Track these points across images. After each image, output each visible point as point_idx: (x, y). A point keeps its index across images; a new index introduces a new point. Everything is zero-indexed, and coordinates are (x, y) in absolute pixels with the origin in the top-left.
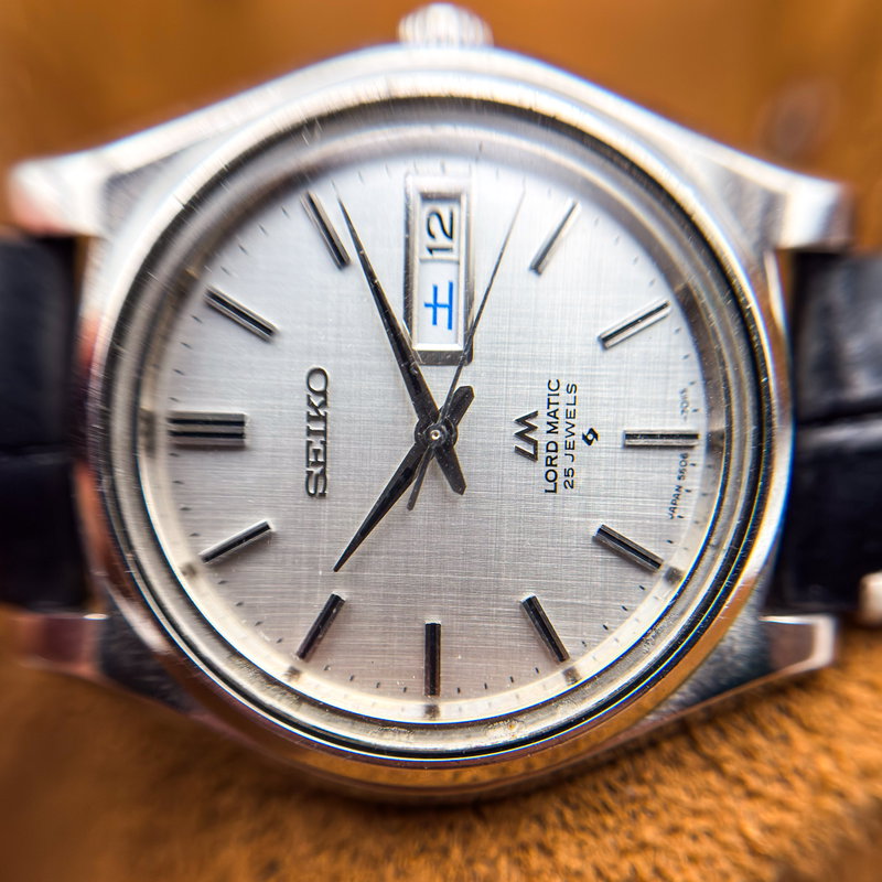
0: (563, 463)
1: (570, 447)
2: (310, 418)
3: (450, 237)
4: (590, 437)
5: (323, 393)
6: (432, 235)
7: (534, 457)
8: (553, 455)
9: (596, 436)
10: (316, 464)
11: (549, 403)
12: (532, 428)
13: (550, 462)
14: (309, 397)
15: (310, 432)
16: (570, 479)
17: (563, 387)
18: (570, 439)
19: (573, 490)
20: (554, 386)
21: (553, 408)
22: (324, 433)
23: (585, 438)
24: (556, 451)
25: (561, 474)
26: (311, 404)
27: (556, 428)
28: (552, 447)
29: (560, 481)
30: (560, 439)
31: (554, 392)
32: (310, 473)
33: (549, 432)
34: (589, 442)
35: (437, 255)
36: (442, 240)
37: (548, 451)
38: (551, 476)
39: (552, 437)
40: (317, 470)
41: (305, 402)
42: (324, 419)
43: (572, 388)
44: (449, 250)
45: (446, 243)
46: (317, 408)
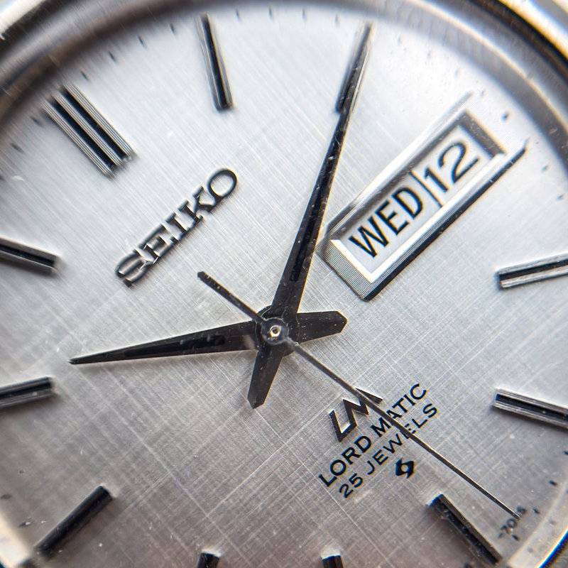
0: (359, 466)
1: (379, 459)
2: (184, 209)
3: (456, 178)
4: (405, 468)
5: (218, 199)
6: (441, 163)
7: (340, 437)
8: (358, 451)
9: (410, 472)
10: (151, 252)
11: (398, 404)
13: (350, 455)
14: (201, 190)
15: (172, 221)
16: (351, 487)
17: (424, 402)
18: (386, 453)
19: (344, 499)
20: (417, 393)
21: (398, 410)
22: (185, 233)
23: (399, 464)
24: (364, 450)
25: (348, 475)
26: (197, 197)
27: (383, 430)
28: (364, 443)
29: (341, 480)
30: (378, 443)
31: (413, 398)
32: (136, 255)
33: (373, 427)
34: (399, 472)
35: (429, 183)
36: (445, 175)
37: (357, 443)
38: (338, 467)
39: (372, 435)
40: (146, 258)
41: (195, 190)
42: (197, 222)
43: (431, 411)
44: (444, 189)
45: (447, 180)
46: (199, 207)
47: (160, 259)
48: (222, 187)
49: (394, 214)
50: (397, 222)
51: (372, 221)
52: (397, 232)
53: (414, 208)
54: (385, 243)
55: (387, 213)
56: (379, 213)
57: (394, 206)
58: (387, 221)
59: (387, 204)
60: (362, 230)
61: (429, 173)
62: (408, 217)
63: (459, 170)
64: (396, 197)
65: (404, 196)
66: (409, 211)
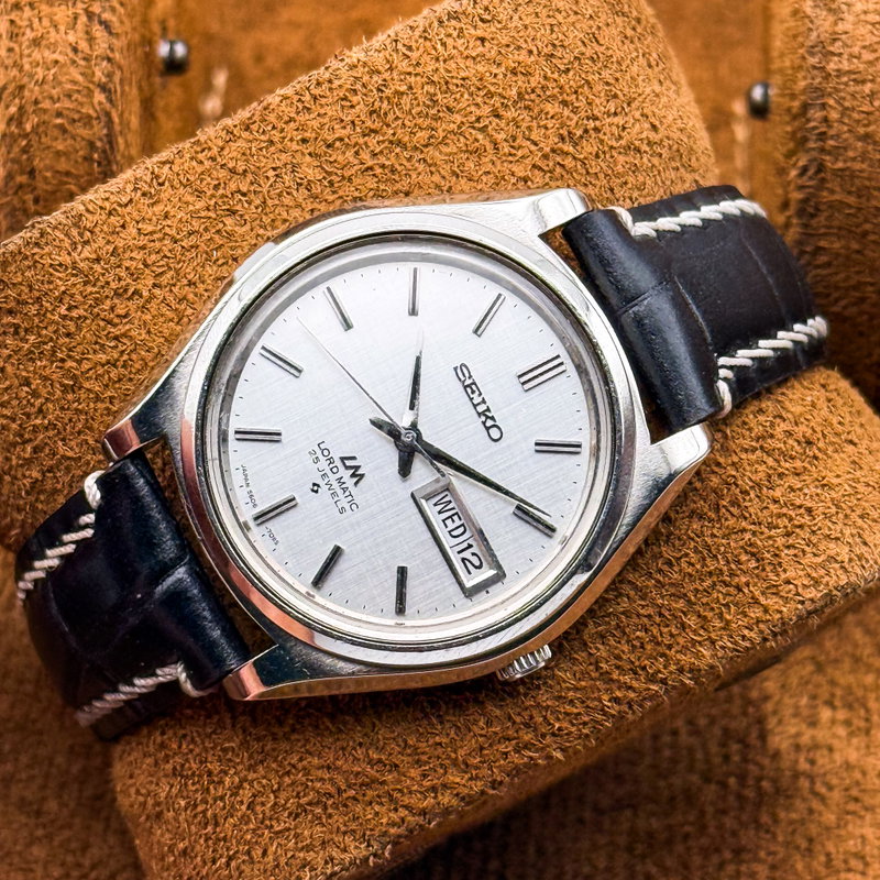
0: (323, 463)
2: (488, 410)
3: (463, 560)
5: (488, 429)
6: (473, 554)
7: (343, 459)
8: (331, 466)
9: (313, 490)
12: (353, 475)
13: (331, 461)
19: (308, 451)
20: (354, 507)
22: (475, 406)
23: (318, 486)
25: (321, 457)
26: (493, 418)
28: (335, 470)
32: (470, 377)
34: (314, 485)
35: (465, 545)
36: (467, 555)
38: (326, 453)
39: (338, 476)
40: (468, 382)
42: (479, 414)
43: (342, 510)
44: (459, 552)
45: (464, 555)
46: (487, 417)
47: (465, 387)
48: (495, 433)
49: (453, 521)
50: (449, 522)
51: (453, 509)
52: (444, 521)
53: (454, 533)
54: (440, 512)
55: (455, 518)
56: (457, 513)
57: (458, 523)
58: (450, 517)
59: (460, 519)
60: (450, 502)
61: (470, 546)
62: (449, 529)
63: (467, 562)
64: (463, 525)
65: (462, 529)
66: (453, 530)
